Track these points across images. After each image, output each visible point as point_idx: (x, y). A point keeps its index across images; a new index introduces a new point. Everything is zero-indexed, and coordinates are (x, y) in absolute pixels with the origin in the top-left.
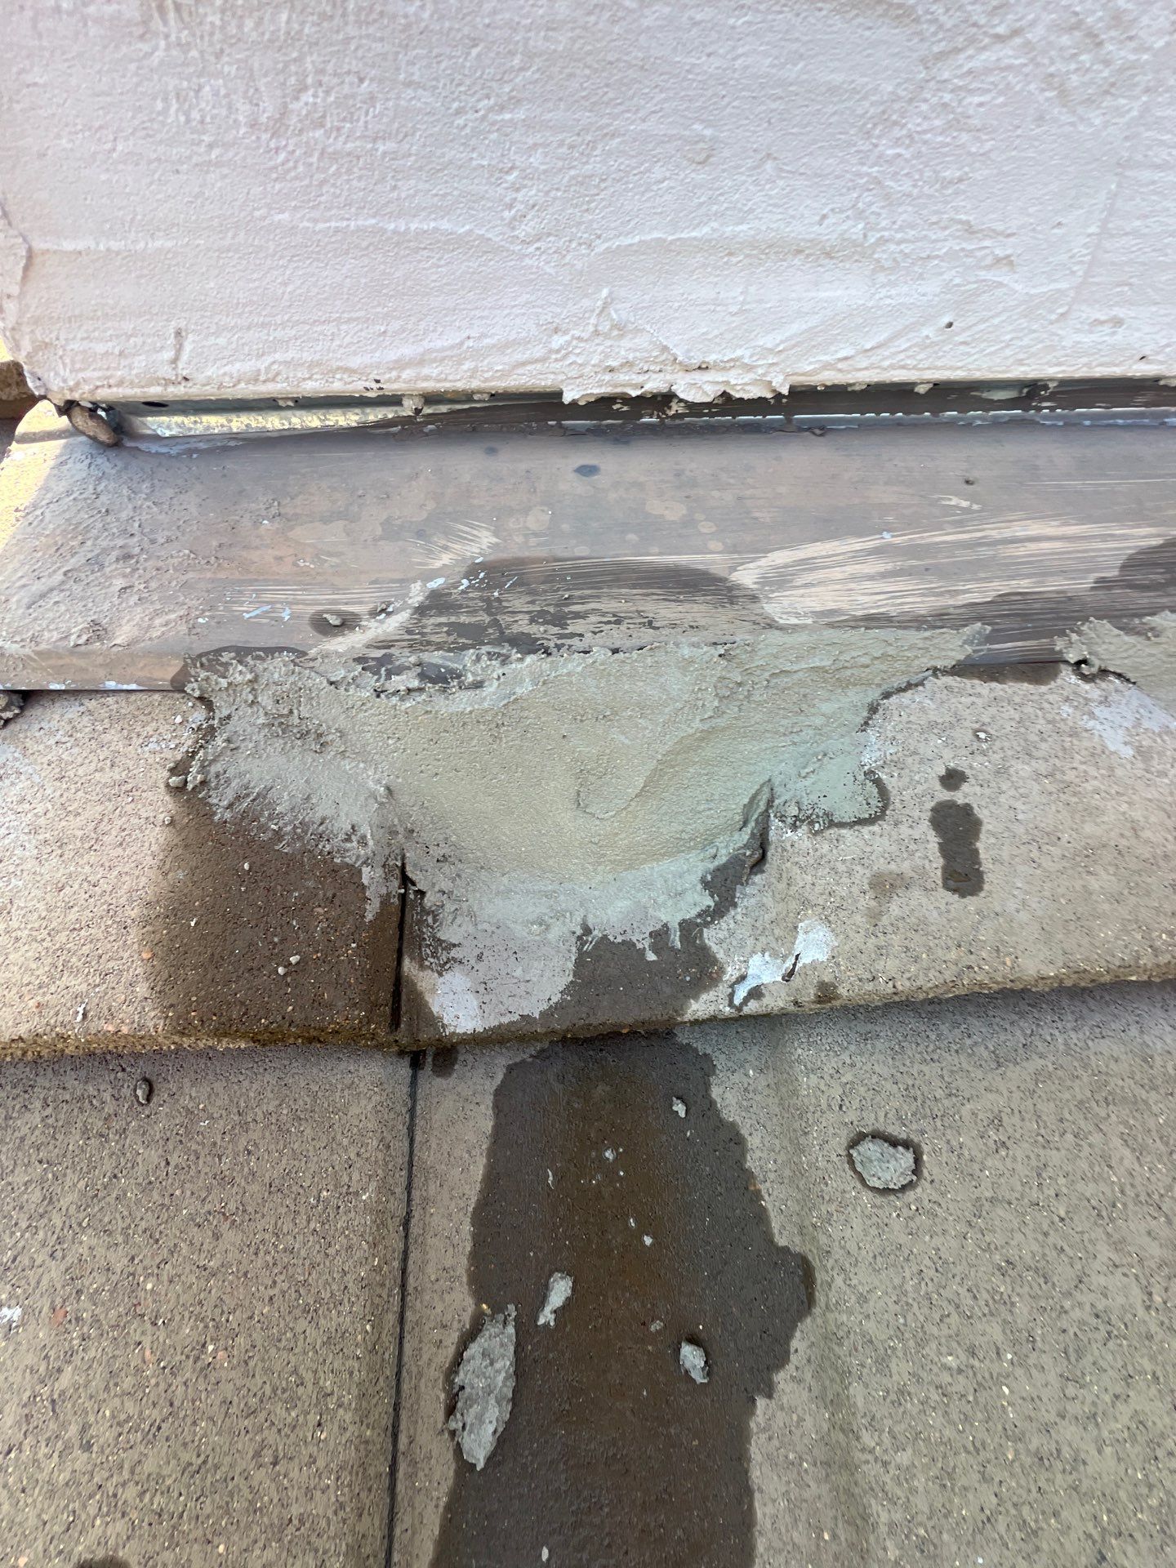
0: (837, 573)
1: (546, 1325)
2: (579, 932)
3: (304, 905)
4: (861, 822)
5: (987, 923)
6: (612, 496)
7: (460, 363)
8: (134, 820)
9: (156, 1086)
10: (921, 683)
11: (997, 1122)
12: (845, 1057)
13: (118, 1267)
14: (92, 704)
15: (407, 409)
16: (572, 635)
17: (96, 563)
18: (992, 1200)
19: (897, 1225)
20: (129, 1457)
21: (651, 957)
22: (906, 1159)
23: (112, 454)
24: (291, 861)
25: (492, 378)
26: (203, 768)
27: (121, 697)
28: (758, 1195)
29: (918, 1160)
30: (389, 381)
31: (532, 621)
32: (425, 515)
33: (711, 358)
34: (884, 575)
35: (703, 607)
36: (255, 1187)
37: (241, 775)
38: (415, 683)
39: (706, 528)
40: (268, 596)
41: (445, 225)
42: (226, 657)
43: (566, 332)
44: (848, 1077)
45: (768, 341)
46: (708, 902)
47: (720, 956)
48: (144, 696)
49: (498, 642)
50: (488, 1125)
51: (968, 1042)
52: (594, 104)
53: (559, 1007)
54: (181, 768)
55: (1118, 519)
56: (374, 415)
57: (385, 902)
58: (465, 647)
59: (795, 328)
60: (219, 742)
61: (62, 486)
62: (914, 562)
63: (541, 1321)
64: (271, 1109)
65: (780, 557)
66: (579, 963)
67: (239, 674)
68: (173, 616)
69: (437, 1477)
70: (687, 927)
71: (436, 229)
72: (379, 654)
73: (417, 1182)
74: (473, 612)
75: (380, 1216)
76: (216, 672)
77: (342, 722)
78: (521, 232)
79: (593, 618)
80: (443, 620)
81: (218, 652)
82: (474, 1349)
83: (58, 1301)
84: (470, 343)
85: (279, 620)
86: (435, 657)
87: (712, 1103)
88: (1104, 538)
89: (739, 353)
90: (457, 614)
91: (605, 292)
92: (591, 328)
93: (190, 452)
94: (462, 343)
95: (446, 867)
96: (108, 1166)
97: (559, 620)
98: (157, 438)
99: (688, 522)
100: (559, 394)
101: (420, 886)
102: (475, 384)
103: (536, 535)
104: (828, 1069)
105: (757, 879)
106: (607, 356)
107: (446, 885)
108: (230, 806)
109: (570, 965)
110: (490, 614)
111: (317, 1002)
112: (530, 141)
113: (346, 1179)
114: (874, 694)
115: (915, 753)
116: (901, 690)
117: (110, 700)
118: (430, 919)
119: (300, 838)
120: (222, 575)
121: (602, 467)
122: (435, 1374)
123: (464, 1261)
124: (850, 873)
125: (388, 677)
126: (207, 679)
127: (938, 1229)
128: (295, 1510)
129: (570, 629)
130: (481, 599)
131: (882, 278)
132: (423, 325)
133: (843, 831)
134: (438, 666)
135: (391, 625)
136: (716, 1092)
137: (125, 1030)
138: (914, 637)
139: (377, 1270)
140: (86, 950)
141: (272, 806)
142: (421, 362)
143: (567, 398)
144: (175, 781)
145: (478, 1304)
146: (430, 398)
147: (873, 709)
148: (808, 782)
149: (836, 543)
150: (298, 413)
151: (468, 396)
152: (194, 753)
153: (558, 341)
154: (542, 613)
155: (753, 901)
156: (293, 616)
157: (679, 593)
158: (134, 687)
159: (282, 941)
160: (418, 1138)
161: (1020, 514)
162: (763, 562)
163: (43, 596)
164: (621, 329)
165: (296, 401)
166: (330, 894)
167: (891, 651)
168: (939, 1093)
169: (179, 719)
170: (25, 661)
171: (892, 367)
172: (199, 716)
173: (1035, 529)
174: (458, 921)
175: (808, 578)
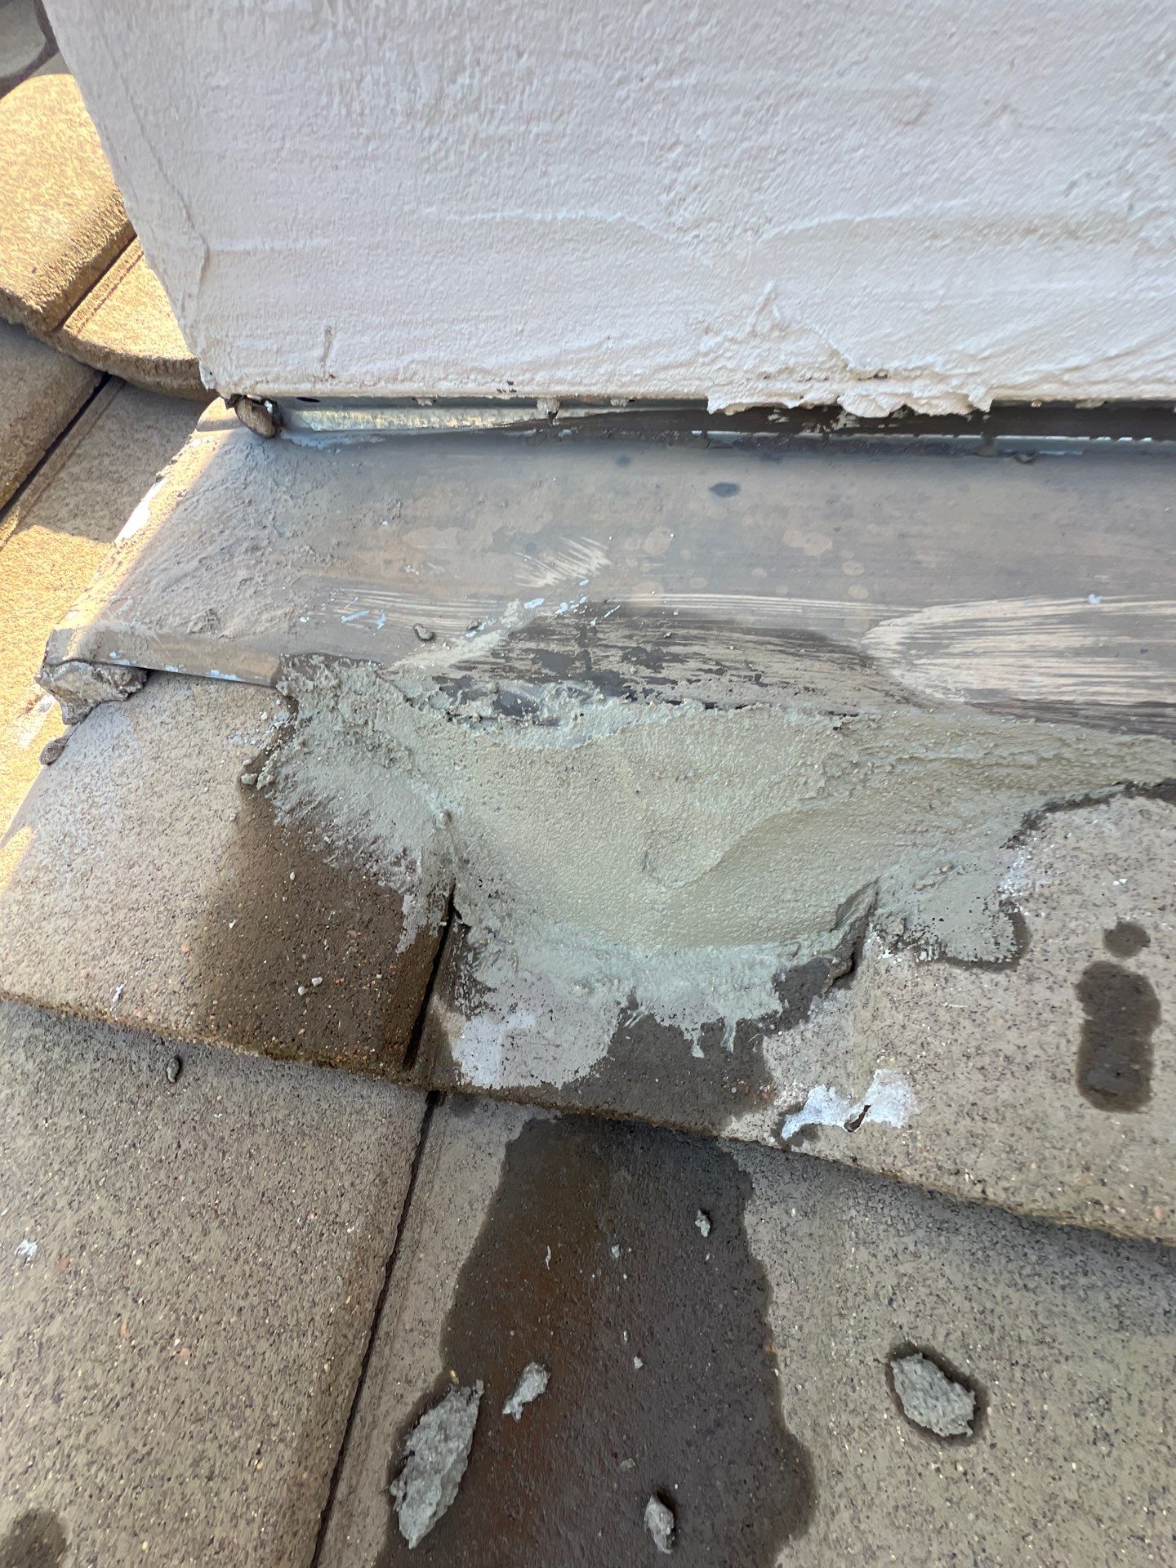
0: (1011, 643)
1: (510, 1416)
2: (624, 1004)
3: (340, 923)
4: (981, 964)
5: (1135, 1150)
6: (748, 521)
7: (597, 366)
8: (205, 811)
9: (186, 1067)
10: (1106, 800)
11: (1103, 1402)
12: (909, 1240)
13: (118, 1234)
14: (197, 689)
15: (542, 411)
16: (664, 681)
17: (227, 552)
18: (1074, 1506)
19: (935, 1482)
20: (89, 1424)
21: (698, 1053)
22: (963, 1405)
23: (268, 445)
24: (336, 879)
25: (631, 383)
26: (275, 769)
27: (222, 687)
28: (771, 1361)
29: (979, 1409)
30: (521, 383)
31: (625, 658)
32: (539, 527)
33: (892, 365)
34: (1077, 653)
35: (827, 667)
36: (248, 1193)
37: (308, 780)
38: (488, 712)
39: (851, 569)
40: (368, 601)
41: (595, 213)
42: (315, 660)
43: (717, 334)
44: (907, 1267)
45: (972, 345)
46: (776, 1005)
47: (777, 1074)
48: (240, 688)
49: (581, 678)
50: (495, 1180)
51: (1083, 1281)
52: (780, 60)
53: (586, 1082)
54: (254, 767)
56: (510, 417)
57: (422, 934)
58: (547, 679)
59: (1010, 328)
60: (296, 744)
61: (218, 476)
62: (1126, 639)
63: (507, 1411)
64: (280, 1117)
65: (939, 615)
66: (617, 1039)
67: (325, 679)
68: (279, 612)
69: (369, 1537)
70: (746, 1030)
71: (585, 218)
72: (459, 675)
73: (409, 1222)
74: (564, 641)
75: (362, 1252)
76: (305, 673)
77: (412, 741)
78: (677, 219)
79: (693, 664)
80: (532, 645)
81: (309, 656)
82: (431, 1418)
83: (66, 1249)
84: (610, 344)
85: (372, 627)
86: (514, 686)
87: (741, 1232)
89: (929, 359)
90: (548, 641)
91: (769, 287)
92: (748, 329)
93: (334, 447)
94: (600, 345)
95: (497, 906)
96: (130, 1133)
97: (654, 661)
98: (310, 432)
99: (832, 560)
100: (704, 402)
101: (465, 921)
102: (611, 389)
103: (651, 559)
104: (884, 1250)
105: (840, 994)
106: (763, 361)
107: (494, 923)
108: (291, 811)
109: (607, 1039)
110: (581, 645)
111: (329, 1030)
112: (700, 111)
113: (335, 1207)
114: (1035, 803)
115: (1076, 891)
116: (1073, 805)
117: (212, 688)
118: (470, 957)
119: (350, 854)
120: (333, 575)
121: (744, 486)
122: (388, 1428)
123: (442, 1317)
124: (954, 1027)
125: (464, 701)
126: (296, 680)
127: (988, 1511)
128: (218, 1533)
129: (664, 674)
130: (577, 627)
131: (1149, 263)
132: (562, 323)
133: (957, 971)
134: (516, 697)
135: (480, 646)
136: (749, 1219)
137: (151, 1019)
138: (1105, 740)
139: (348, 1309)
140: (136, 931)
141: (330, 816)
142: (556, 363)
143: (712, 408)
144: (247, 778)
145: (446, 1370)
146: (566, 402)
147: (1031, 822)
148: (923, 897)
149: (1019, 604)
150: (438, 412)
151: (606, 402)
152: (271, 752)
153: (709, 342)
154: (637, 651)
155: (829, 1020)
156: (386, 625)
157: (801, 646)
158: (233, 677)
159: (309, 959)
160: (422, 1176)
162: (915, 618)
163: (178, 581)
164: (783, 329)
165: (434, 401)
166: (366, 918)
167: (1067, 753)
168: (1026, 1334)
169: (264, 716)
170: (148, 641)
171: (1145, 380)
172: (282, 715)
174: (499, 963)
175: (971, 644)
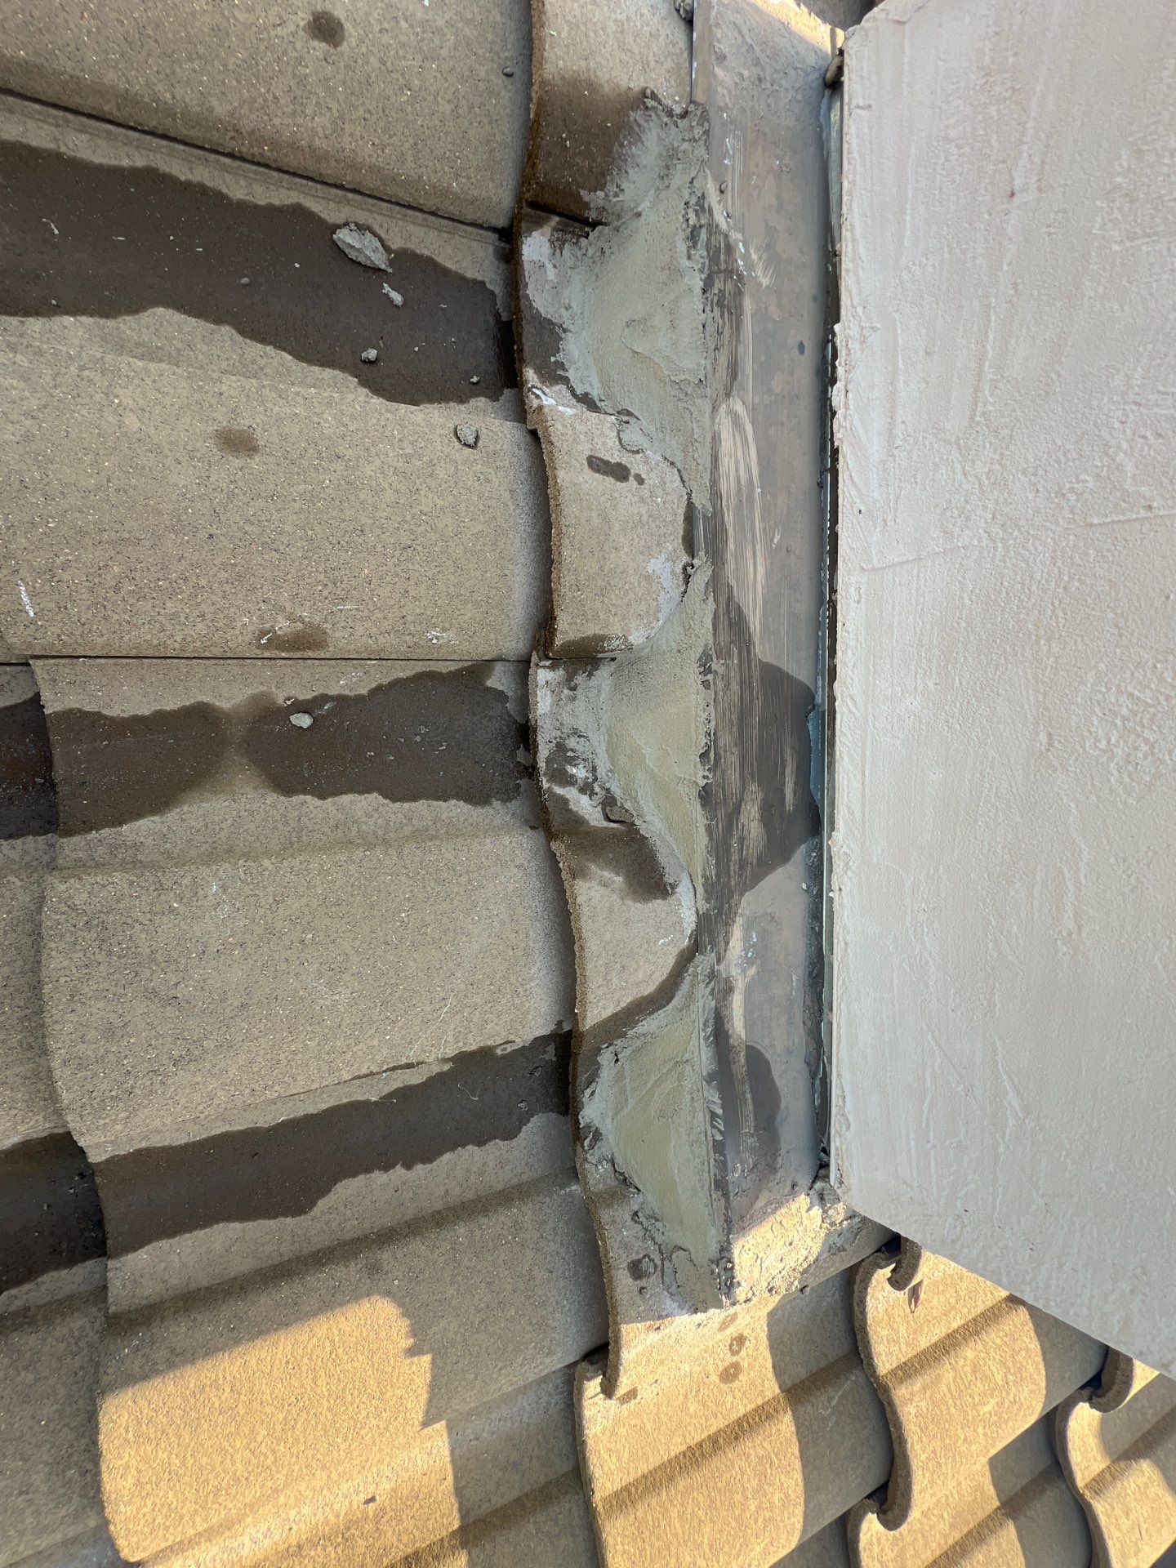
0: (740, 454)
1: (383, 288)
2: (564, 326)
3: (591, 155)
4: (620, 440)
6: (786, 357)
8: (631, 70)
9: (512, 77)
10: (684, 487)
13: (441, 52)
14: (686, 55)
16: (712, 307)
17: (757, 62)
18: (457, 467)
19: (443, 433)
20: (376, 51)
21: (553, 359)
23: (820, 81)
24: (609, 150)
26: (654, 108)
27: (688, 70)
31: (720, 291)
32: (779, 251)
34: (738, 477)
35: (724, 378)
36: (466, 124)
37: (650, 129)
38: (691, 222)
40: (737, 155)
42: (706, 125)
43: (863, 313)
45: (855, 418)
46: (578, 391)
48: (689, 82)
49: (710, 269)
50: (469, 275)
52: (948, 290)
53: (531, 306)
54: (654, 96)
55: (765, 616)
57: (587, 206)
58: (708, 253)
60: (666, 119)
61: (802, 52)
62: (745, 496)
63: (385, 284)
64: (497, 138)
65: (749, 429)
66: (550, 322)
67: (698, 132)
68: (727, 100)
69: (332, 213)
70: (566, 379)
71: (906, 229)
72: (706, 206)
73: (452, 224)
74: (726, 262)
75: (444, 194)
76: (699, 119)
77: (673, 187)
78: (904, 273)
79: (721, 322)
80: (723, 246)
81: (708, 121)
82: (378, 244)
83: (431, 23)
84: (860, 263)
85: (724, 158)
86: (703, 235)
87: (477, 395)
88: (755, 601)
89: (852, 408)
90: (725, 254)
91: (879, 326)
92: (865, 326)
93: (820, 127)
94: (860, 258)
95: (598, 254)
97: (720, 304)
98: (829, 109)
99: (770, 391)
100: (838, 321)
101: (591, 235)
103: (766, 308)
106: (853, 340)
107: (590, 252)
108: (636, 120)
109: (549, 317)
110: (726, 270)
111: (549, 153)
112: (936, 265)
114: (679, 465)
115: (652, 470)
116: (681, 477)
117: (687, 64)
118: (575, 239)
119: (620, 157)
120: (749, 131)
122: (369, 218)
123: (413, 247)
125: (696, 211)
126: (696, 115)
127: (444, 445)
129: (715, 308)
130: (733, 269)
131: (880, 466)
132: (869, 235)
134: (699, 237)
135: (720, 218)
136: (483, 399)
137: (546, 54)
138: (707, 482)
139: (422, 189)
140: (578, 39)
141: (635, 144)
143: (837, 327)
144: (648, 92)
145: (394, 252)
147: (672, 464)
149: (756, 462)
152: (661, 105)
154: (724, 296)
156: (726, 165)
157: (732, 370)
158: (693, 77)
159: (576, 139)
160: (470, 229)
161: (769, 567)
162: (747, 419)
163: (740, 32)
164: (863, 341)
166: (594, 170)
168: (497, 464)
169: (677, 99)
170: (707, 19)
172: (678, 110)
173: (761, 570)
174: (573, 257)
175: (738, 439)
